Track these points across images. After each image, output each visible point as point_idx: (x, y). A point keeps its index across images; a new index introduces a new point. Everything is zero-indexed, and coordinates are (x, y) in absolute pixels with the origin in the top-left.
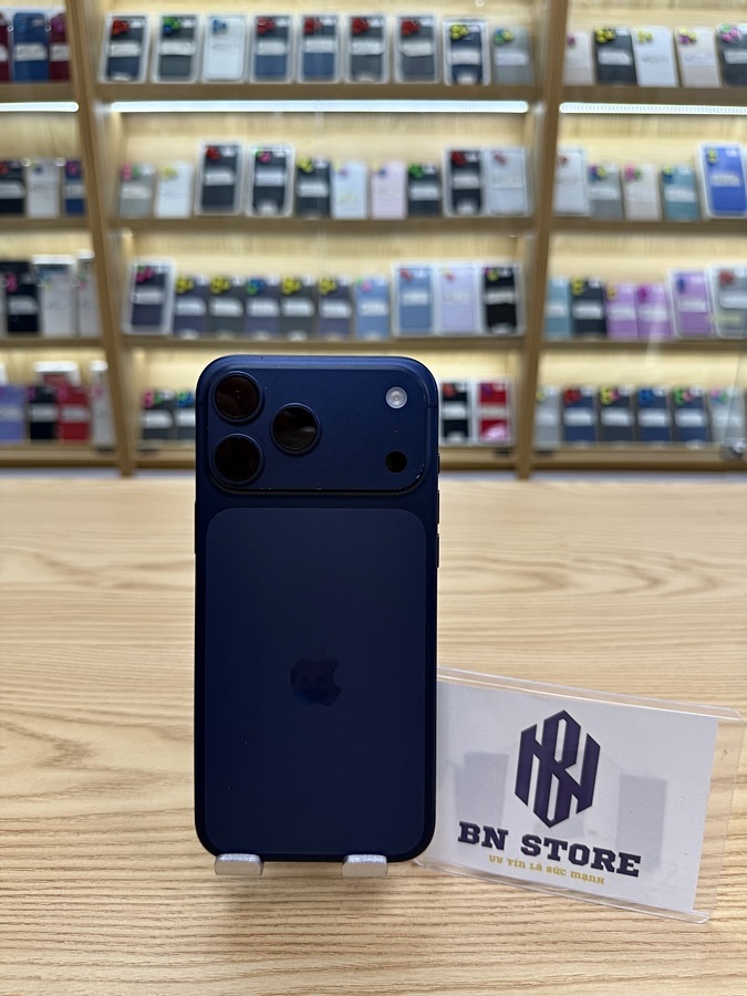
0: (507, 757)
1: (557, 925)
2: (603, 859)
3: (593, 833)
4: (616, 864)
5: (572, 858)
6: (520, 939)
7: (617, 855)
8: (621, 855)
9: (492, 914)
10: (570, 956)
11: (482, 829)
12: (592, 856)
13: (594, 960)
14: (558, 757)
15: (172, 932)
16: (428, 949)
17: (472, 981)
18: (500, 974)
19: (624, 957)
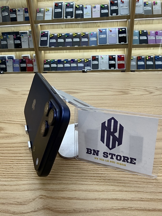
0: (98, 130)
1: (111, 175)
2: (126, 159)
3: (122, 152)
4: (129, 161)
5: (117, 159)
6: (100, 178)
7: (129, 158)
8: (130, 158)
9: (93, 171)
10: (112, 184)
11: (92, 150)
12: (122, 158)
13: (120, 185)
14: (112, 130)
15: (9, 172)
16: (74, 180)
17: (84, 189)
18: (92, 187)
19: (128, 185)
